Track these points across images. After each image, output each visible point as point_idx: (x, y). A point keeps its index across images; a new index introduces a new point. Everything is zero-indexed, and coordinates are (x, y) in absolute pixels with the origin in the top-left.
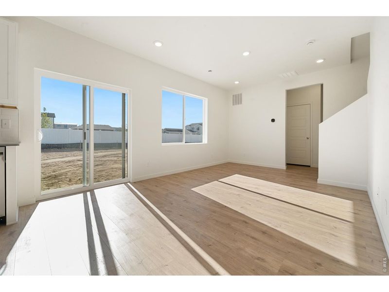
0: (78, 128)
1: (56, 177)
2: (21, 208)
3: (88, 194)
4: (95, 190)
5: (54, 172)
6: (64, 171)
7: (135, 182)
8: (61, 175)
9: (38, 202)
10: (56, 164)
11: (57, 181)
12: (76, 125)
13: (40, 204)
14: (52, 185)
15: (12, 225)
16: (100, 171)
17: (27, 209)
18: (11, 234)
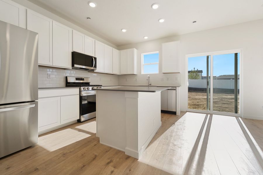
0: (217, 78)
1: (198, 105)
2: (181, 112)
3: (209, 115)
4: (213, 115)
5: (198, 103)
6: (203, 103)
7: (246, 119)
8: (201, 105)
9: (187, 112)
10: (199, 99)
11: (198, 107)
12: (216, 76)
13: (187, 113)
14: (195, 108)
15: (178, 116)
16: (225, 108)
17: (183, 113)
18: (177, 118)
